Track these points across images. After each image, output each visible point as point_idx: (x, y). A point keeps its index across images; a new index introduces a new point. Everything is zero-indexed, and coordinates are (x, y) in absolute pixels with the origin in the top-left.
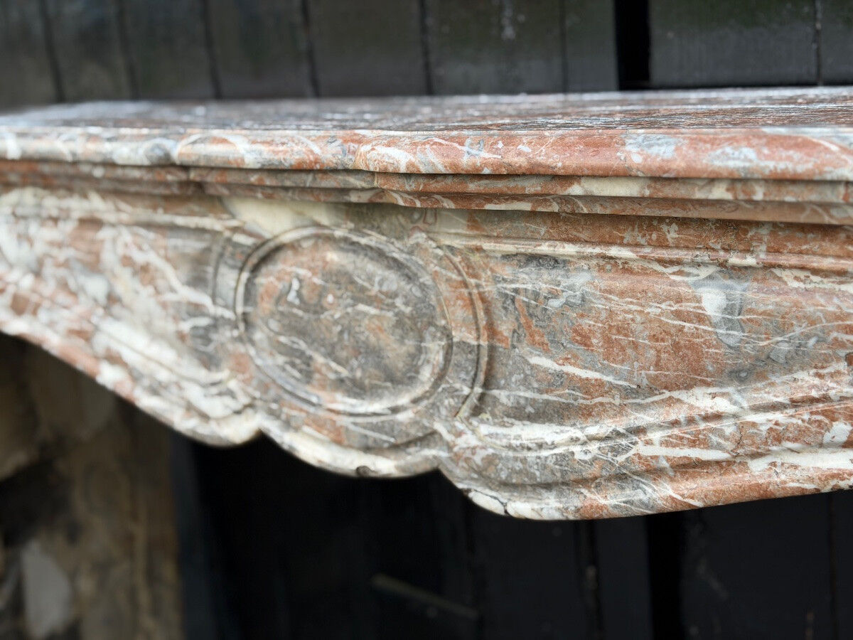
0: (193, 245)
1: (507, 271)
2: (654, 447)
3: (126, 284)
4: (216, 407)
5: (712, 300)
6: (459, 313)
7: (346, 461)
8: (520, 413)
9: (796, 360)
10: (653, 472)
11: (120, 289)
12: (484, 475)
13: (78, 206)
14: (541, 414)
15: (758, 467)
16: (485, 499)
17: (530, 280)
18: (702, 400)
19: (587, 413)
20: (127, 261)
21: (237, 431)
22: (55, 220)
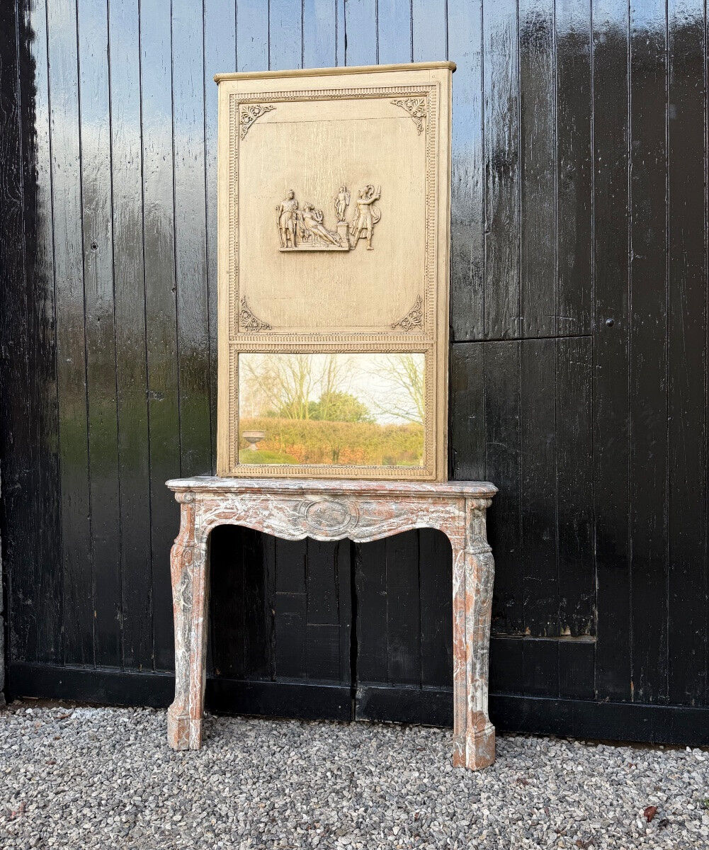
0: (294, 503)
1: (362, 504)
2: (385, 528)
3: (275, 512)
4: (297, 533)
5: (394, 507)
6: (353, 511)
7: (328, 539)
8: (363, 526)
9: (405, 514)
10: (385, 532)
11: (273, 513)
12: (356, 537)
13: (263, 497)
14: (367, 526)
15: (400, 528)
16: (356, 541)
17: (366, 506)
18: (392, 520)
19: (374, 524)
20: (275, 507)
21: (302, 537)
22: (254, 500)
